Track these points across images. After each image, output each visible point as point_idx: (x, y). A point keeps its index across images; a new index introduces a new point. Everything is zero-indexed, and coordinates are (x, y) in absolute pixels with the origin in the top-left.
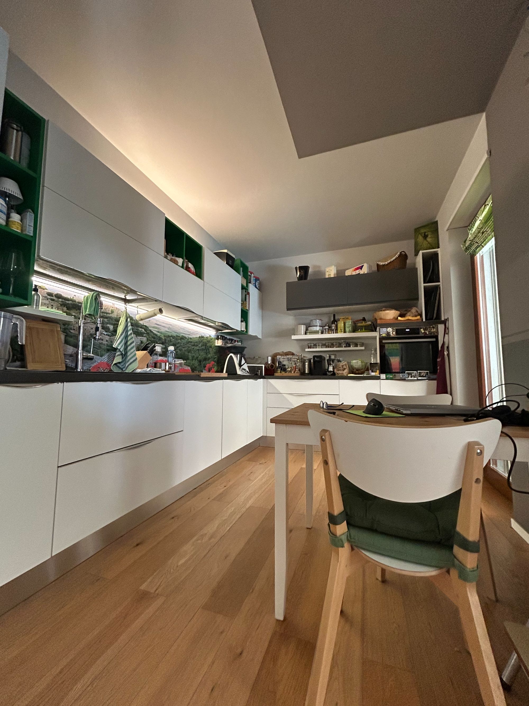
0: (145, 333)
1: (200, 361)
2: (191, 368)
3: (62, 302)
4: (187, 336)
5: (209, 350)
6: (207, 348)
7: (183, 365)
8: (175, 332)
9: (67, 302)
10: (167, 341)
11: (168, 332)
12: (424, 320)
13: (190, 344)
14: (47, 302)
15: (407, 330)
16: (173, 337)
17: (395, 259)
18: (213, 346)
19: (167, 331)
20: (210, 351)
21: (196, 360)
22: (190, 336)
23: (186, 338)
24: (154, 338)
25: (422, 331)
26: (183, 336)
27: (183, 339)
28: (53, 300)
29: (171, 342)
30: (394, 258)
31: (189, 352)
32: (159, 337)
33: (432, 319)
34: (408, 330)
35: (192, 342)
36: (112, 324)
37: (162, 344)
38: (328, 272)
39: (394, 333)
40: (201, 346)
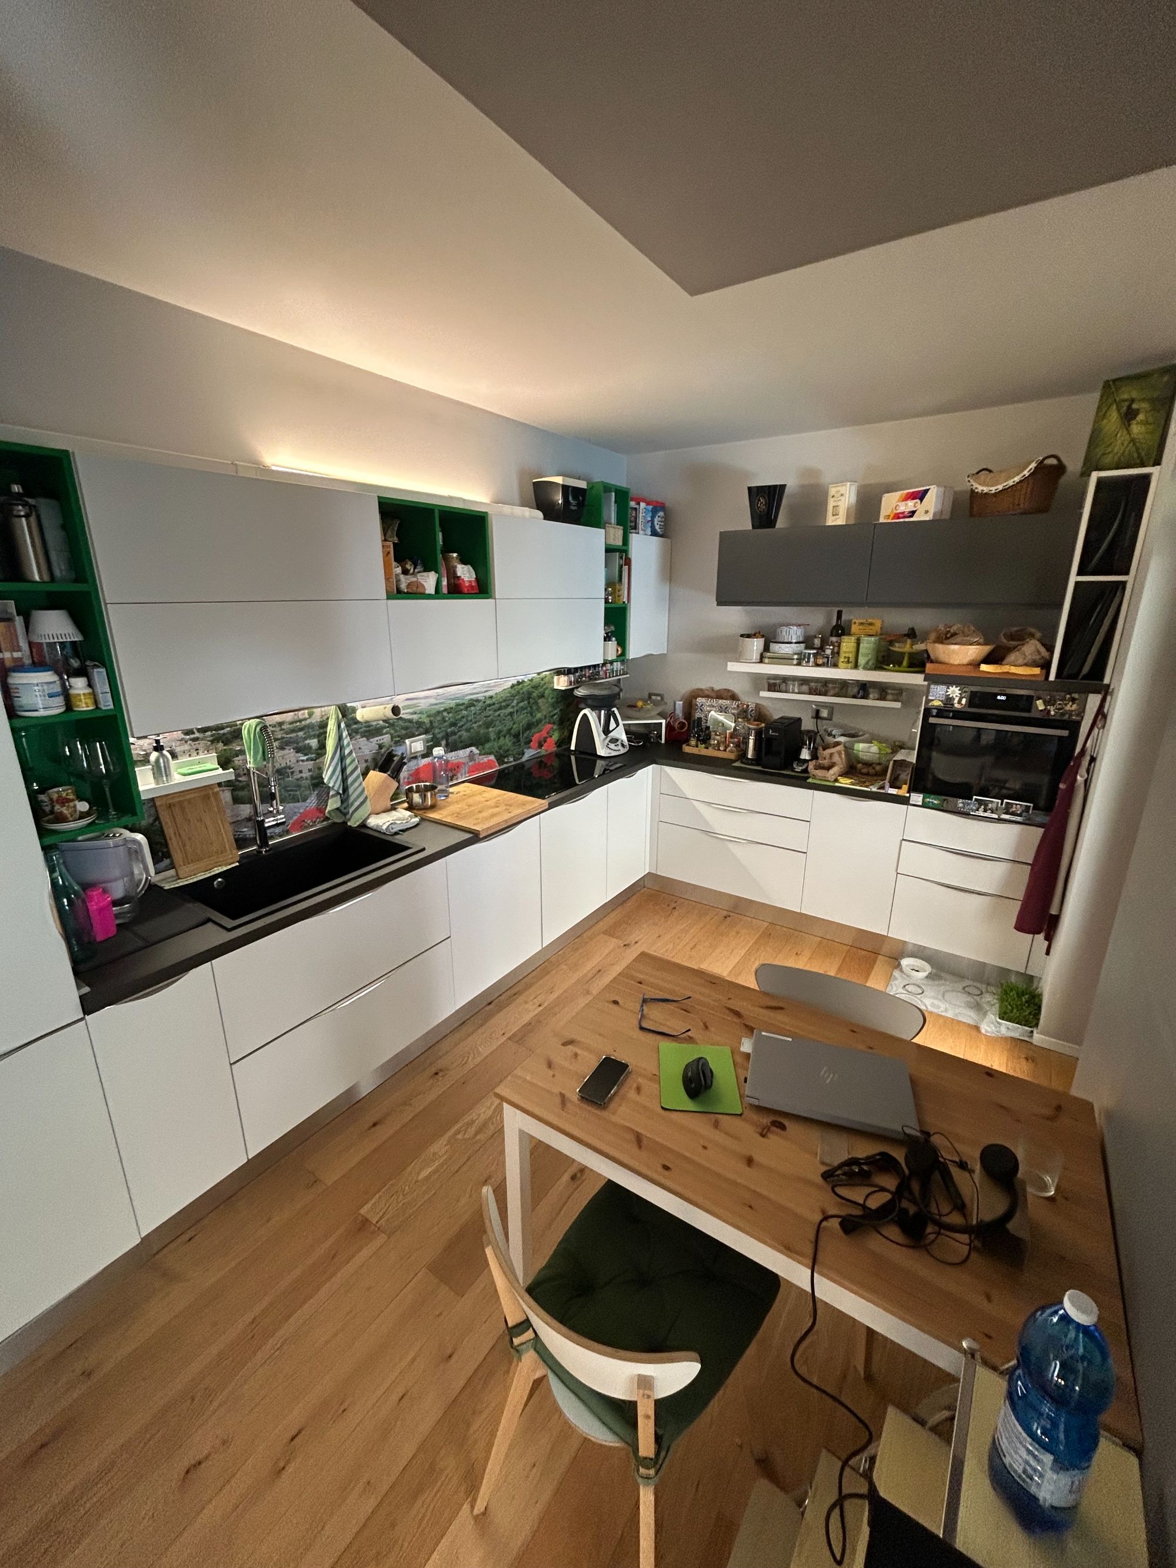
0: (385, 727)
1: (517, 736)
2: (495, 756)
3: (212, 736)
4: (480, 696)
5: (536, 703)
6: (531, 701)
7: (476, 757)
8: (453, 700)
9: (222, 732)
10: (435, 724)
11: (436, 704)
12: (1052, 677)
13: (489, 710)
14: (186, 747)
15: (999, 698)
16: (448, 710)
17: (1021, 482)
18: (547, 692)
19: (434, 705)
20: (541, 705)
21: (507, 737)
22: (488, 694)
23: (478, 701)
24: (406, 728)
25: (1040, 705)
26: (471, 700)
27: (472, 705)
28: (196, 739)
29: (445, 721)
30: (1017, 479)
31: (488, 728)
32: (417, 722)
33: (1075, 676)
34: (1003, 698)
35: (494, 704)
36: (314, 736)
37: (426, 732)
38: (833, 496)
39: (964, 701)
40: (518, 703)
